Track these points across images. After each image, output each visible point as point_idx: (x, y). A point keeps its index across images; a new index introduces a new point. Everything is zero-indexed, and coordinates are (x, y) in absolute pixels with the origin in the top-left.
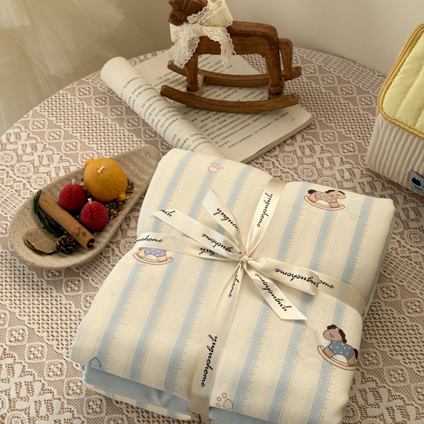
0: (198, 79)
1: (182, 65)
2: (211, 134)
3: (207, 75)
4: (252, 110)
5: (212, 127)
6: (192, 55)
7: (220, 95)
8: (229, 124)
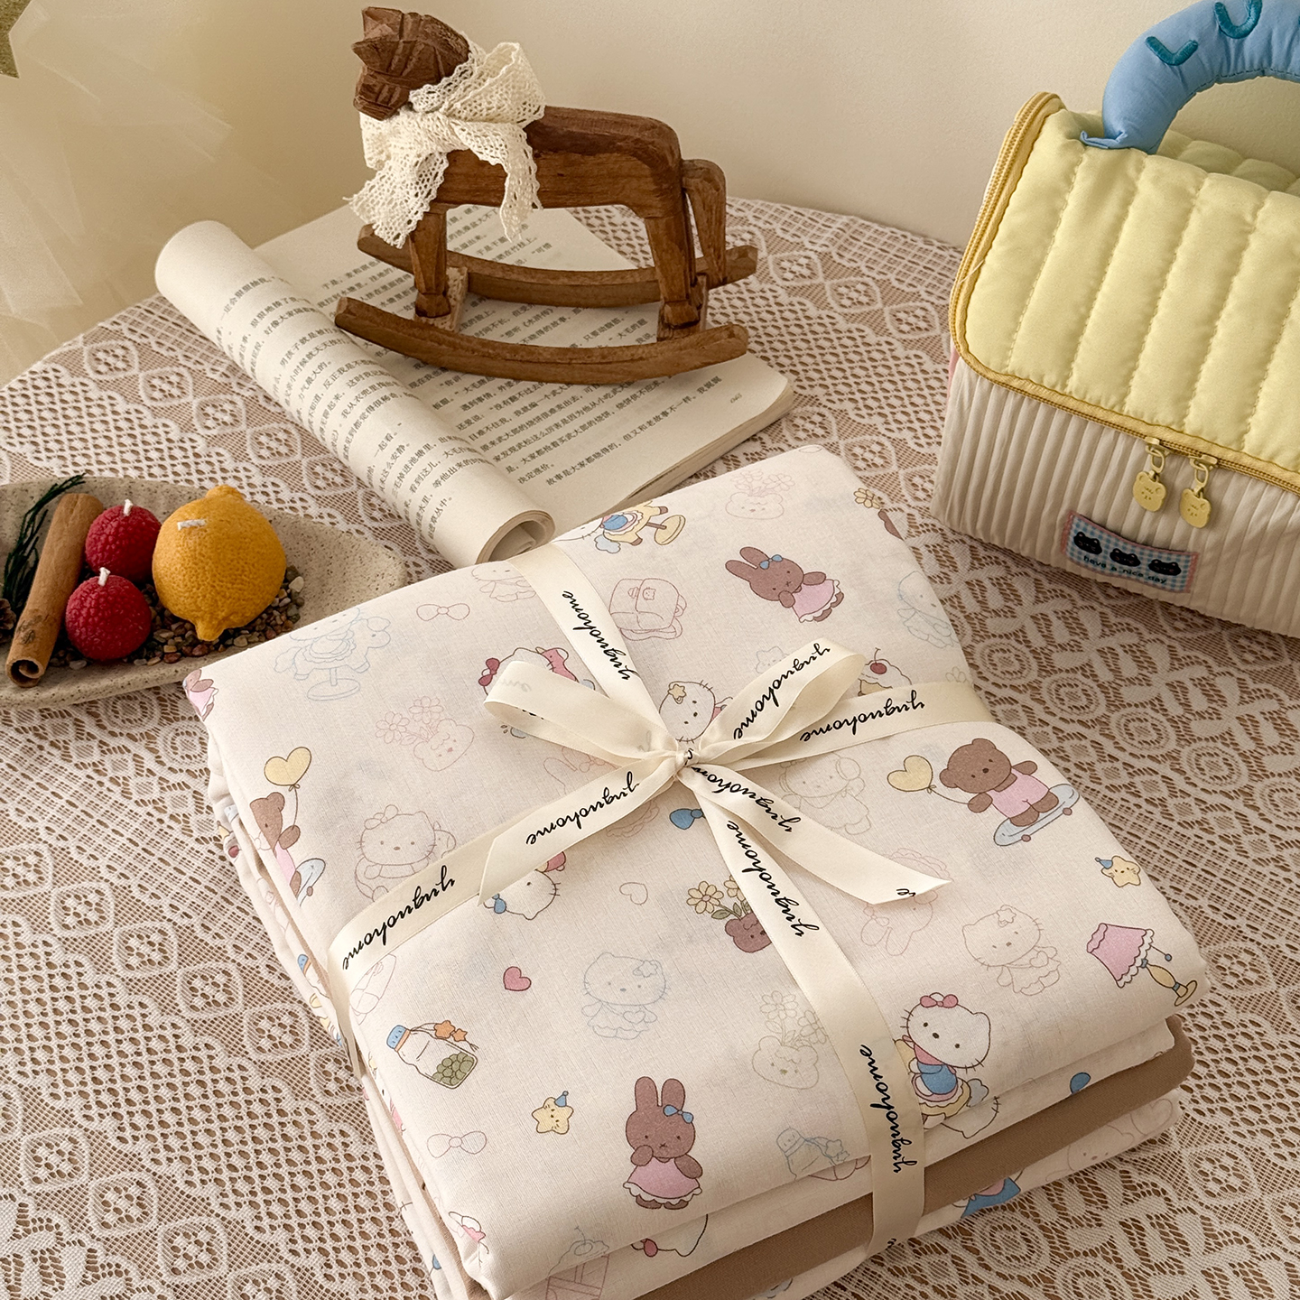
0: (450, 283)
1: (398, 236)
2: (493, 443)
3: (476, 269)
4: (611, 372)
5: (495, 425)
6: (427, 208)
7: (516, 329)
8: (545, 415)
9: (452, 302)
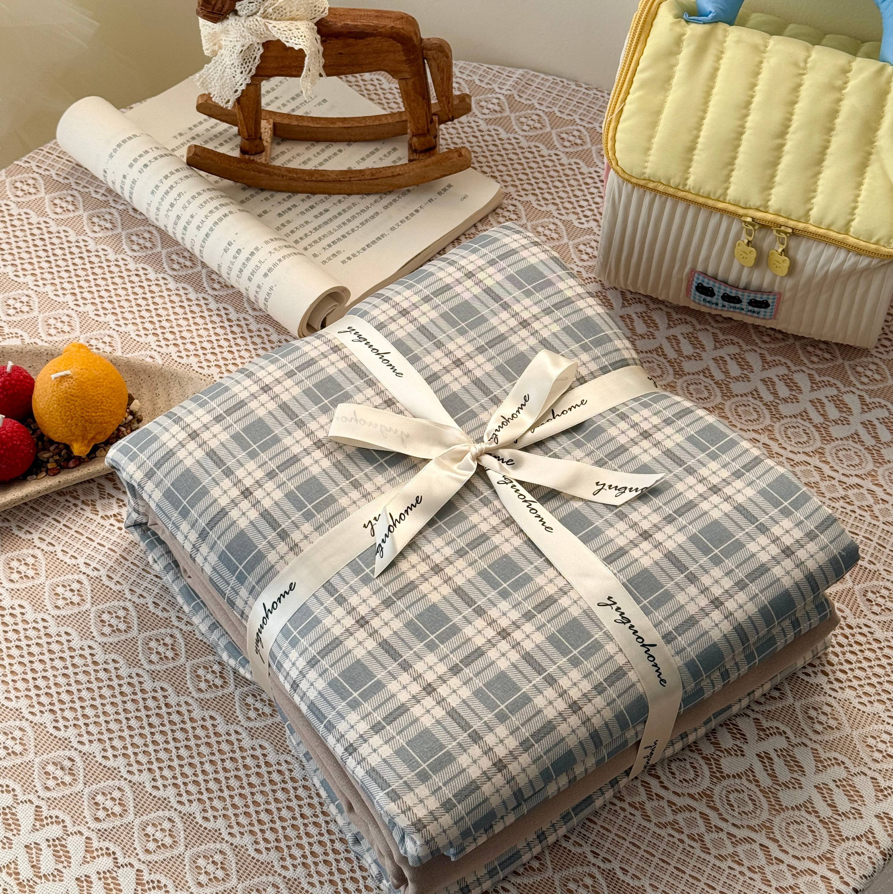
0: (263, 130)
1: (228, 101)
2: (301, 238)
3: (278, 120)
4: (378, 185)
5: (302, 226)
6: (248, 81)
7: (309, 159)
8: (335, 217)
9: (265, 144)
